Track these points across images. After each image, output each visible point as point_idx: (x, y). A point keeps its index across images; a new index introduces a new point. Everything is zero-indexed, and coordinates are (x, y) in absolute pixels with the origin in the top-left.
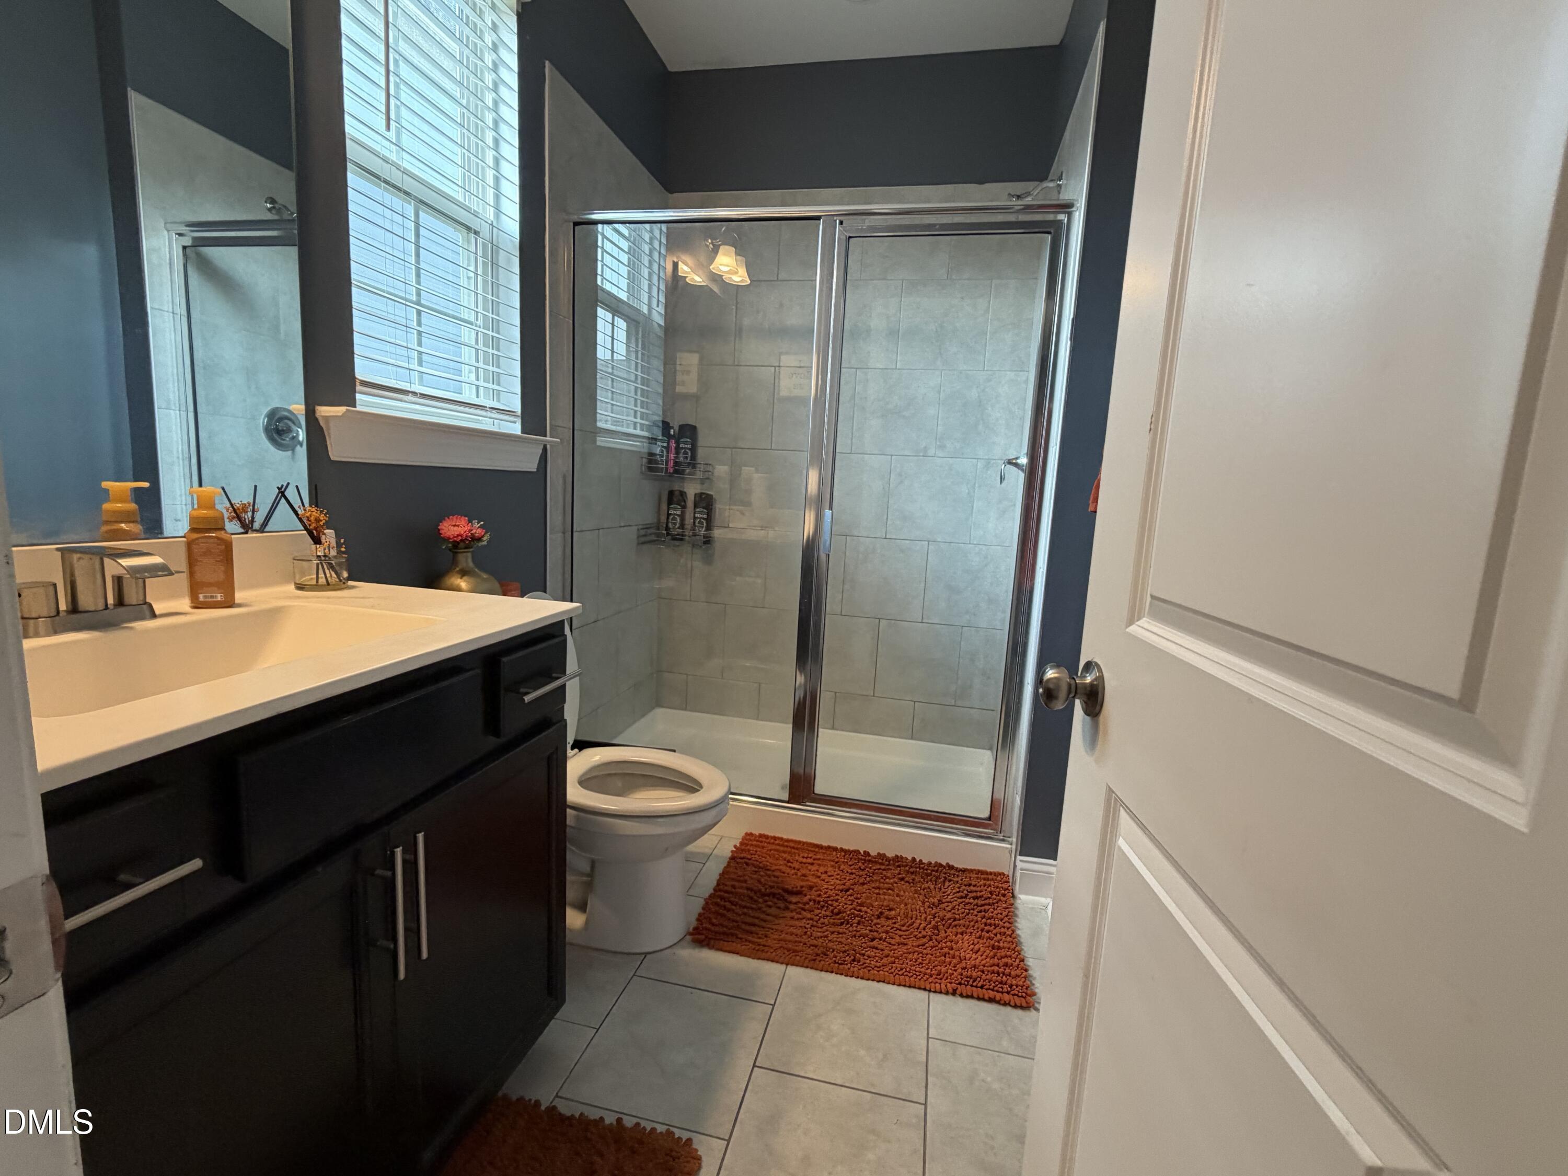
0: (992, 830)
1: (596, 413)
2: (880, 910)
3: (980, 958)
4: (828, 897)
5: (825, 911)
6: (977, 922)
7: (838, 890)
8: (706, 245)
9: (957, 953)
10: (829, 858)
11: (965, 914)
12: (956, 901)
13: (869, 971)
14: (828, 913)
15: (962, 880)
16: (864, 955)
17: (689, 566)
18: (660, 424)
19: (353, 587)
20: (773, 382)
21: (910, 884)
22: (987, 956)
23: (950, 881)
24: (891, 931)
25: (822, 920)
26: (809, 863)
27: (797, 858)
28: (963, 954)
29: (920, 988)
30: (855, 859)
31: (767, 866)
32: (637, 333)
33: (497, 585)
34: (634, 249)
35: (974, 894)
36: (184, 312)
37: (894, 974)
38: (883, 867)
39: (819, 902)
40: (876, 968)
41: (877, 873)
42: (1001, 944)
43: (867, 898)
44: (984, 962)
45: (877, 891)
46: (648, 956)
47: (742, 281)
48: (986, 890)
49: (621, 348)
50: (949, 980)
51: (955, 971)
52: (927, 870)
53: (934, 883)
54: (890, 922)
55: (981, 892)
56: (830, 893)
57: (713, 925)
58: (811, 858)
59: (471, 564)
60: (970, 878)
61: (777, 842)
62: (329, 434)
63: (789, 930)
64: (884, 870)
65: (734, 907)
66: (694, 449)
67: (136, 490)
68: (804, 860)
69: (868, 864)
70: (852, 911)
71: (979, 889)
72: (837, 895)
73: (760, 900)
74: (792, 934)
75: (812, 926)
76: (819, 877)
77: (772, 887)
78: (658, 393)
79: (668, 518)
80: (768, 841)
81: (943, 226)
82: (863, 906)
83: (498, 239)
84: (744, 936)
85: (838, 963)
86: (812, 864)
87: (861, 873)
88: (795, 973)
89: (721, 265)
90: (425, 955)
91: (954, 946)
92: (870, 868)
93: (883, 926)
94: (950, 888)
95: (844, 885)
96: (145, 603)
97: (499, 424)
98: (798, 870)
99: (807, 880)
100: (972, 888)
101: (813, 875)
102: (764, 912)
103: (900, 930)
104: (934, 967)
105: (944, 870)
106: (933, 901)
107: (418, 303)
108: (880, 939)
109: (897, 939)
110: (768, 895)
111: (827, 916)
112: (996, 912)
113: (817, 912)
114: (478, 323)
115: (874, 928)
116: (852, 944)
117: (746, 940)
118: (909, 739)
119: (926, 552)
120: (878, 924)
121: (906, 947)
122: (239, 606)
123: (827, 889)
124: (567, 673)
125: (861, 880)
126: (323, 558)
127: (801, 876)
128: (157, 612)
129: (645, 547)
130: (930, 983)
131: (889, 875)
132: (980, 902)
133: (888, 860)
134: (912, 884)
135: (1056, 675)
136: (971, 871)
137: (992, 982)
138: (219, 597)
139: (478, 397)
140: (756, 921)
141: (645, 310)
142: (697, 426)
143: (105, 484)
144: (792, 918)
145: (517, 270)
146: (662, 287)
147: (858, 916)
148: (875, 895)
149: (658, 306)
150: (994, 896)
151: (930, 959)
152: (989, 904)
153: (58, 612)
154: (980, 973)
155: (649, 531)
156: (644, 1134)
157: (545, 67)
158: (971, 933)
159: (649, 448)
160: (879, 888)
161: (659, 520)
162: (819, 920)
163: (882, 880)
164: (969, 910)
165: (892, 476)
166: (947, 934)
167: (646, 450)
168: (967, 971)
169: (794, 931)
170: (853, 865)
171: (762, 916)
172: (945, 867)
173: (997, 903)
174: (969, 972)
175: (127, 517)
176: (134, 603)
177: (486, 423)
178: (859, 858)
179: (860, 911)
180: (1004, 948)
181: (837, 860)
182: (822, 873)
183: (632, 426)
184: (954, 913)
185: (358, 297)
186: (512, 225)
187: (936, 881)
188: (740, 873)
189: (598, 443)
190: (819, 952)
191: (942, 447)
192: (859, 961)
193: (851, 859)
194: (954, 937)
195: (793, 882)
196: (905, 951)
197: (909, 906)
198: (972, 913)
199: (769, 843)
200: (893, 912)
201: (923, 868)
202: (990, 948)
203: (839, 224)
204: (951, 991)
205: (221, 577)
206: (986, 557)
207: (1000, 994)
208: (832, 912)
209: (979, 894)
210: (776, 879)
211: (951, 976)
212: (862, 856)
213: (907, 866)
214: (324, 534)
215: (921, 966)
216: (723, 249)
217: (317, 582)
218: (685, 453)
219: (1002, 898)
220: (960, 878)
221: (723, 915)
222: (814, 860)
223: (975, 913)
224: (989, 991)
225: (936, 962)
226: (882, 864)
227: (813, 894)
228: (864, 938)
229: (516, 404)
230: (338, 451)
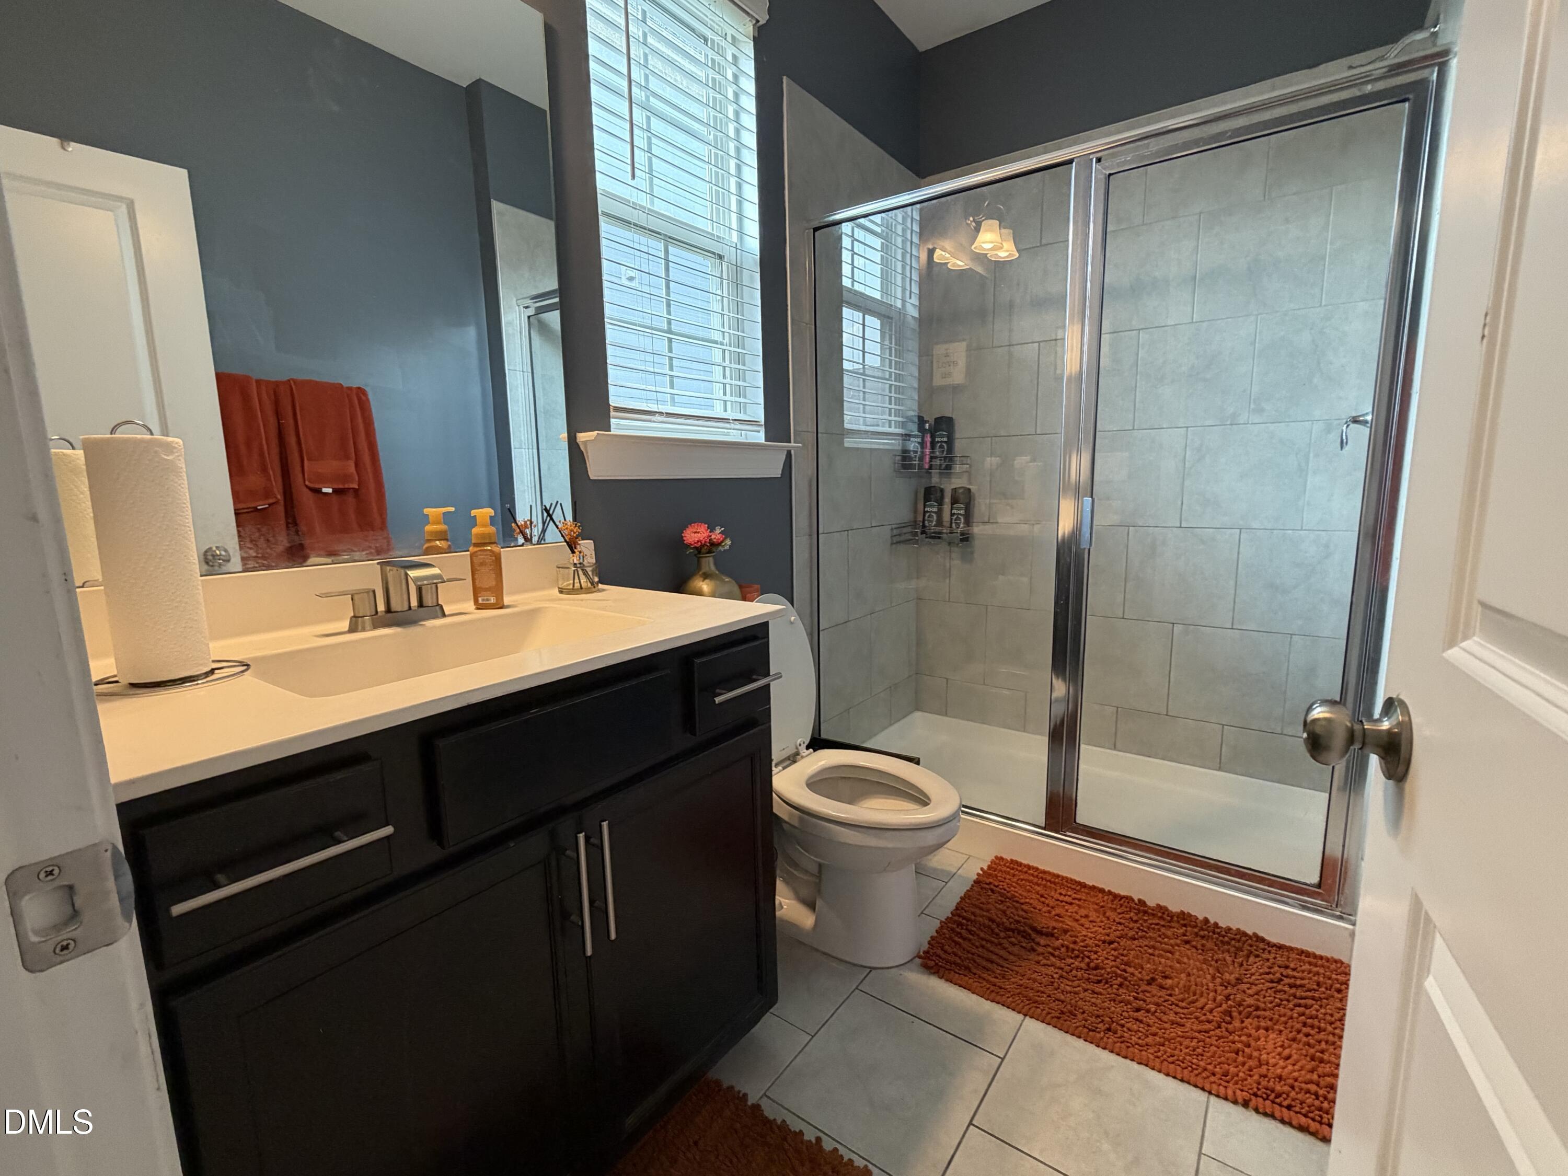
0: (1322, 901)
1: (843, 414)
2: (1151, 975)
3: (1290, 1067)
4: (1086, 947)
5: (1080, 962)
6: (1291, 1018)
7: (1099, 940)
8: (967, 224)
9: (1256, 1054)
10: (1092, 900)
11: (1274, 1004)
12: (1263, 984)
13: (1128, 1047)
14: (1083, 965)
15: (1275, 958)
16: (1123, 1026)
17: (948, 565)
18: (916, 420)
19: (603, 590)
20: (1037, 359)
21: (1197, 949)
22: (1302, 1069)
23: (1257, 956)
24: (1164, 1004)
25: (1074, 972)
26: (1066, 903)
27: (1053, 893)
28: (1264, 1057)
29: (1196, 1086)
30: (1126, 907)
31: (1016, 897)
32: (891, 330)
33: (736, 589)
34: (887, 245)
35: (1292, 981)
36: (530, 370)
37: (1162, 1058)
38: (1162, 923)
39: (1073, 950)
40: (1137, 1046)
41: (1154, 929)
42: (1326, 1057)
43: (1137, 957)
44: (1296, 1074)
45: (1150, 951)
46: (874, 972)
47: (1010, 255)
48: (1310, 979)
49: (874, 347)
50: (1239, 1086)
51: (1250, 1076)
52: (1224, 936)
53: (1233, 954)
54: (1163, 993)
55: (1302, 979)
56: (1089, 942)
57: (946, 952)
58: (1070, 896)
59: (713, 567)
60: (1289, 958)
61: (1031, 872)
62: (588, 457)
63: (1033, 976)
64: (1163, 926)
65: (971, 937)
66: (950, 443)
67: (445, 514)
68: (1062, 898)
69: (1144, 915)
70: (1114, 969)
71: (1299, 975)
72: (1097, 945)
73: (1002, 935)
74: (1035, 981)
75: (1061, 976)
76: (1077, 920)
77: (1018, 922)
78: (915, 388)
79: (924, 516)
80: (1019, 868)
81: (1237, 132)
82: (1130, 967)
83: (741, 259)
84: (978, 972)
85: (1087, 1028)
86: (1071, 904)
87: (1132, 925)
88: (1034, 1029)
89: (983, 243)
90: (613, 936)
91: (1253, 1043)
92: (1146, 921)
93: (1153, 996)
94: (1256, 966)
95: (1108, 935)
96: (438, 605)
97: (746, 435)
98: (1053, 908)
99: (1062, 922)
100: (1290, 972)
101: (1070, 917)
102: (1005, 949)
103: (1177, 1005)
104: (1220, 1063)
105: (1250, 941)
106: (1228, 978)
107: (670, 331)
108: (1148, 1011)
109: (1172, 1017)
110: (1013, 931)
111: (1081, 969)
112: (1323, 1011)
113: (1070, 961)
114: (725, 342)
115: (1141, 996)
116: (1109, 1009)
117: (980, 977)
118: (1216, 770)
119: (1237, 541)
120: (1149, 992)
121: (1182, 1029)
122: (508, 607)
123: (1085, 936)
124: (771, 674)
125: (1131, 933)
126: (578, 565)
127: (1055, 915)
128: (447, 613)
129: (902, 547)
130: (1211, 1083)
131: (1169, 933)
132: (1299, 993)
133: (1171, 915)
134: (1200, 951)
135: (1327, 715)
136: (1291, 949)
137: (1304, 1105)
138: (493, 600)
139: (725, 410)
140: (994, 957)
141: (899, 304)
142: (954, 417)
143: (426, 511)
144: (1038, 962)
145: (758, 285)
146: (915, 277)
147: (1120, 976)
148: (1148, 955)
149: (910, 298)
150: (1323, 989)
151: (1215, 1053)
152: (1313, 998)
153: (377, 612)
154: (1286, 1088)
155: (905, 530)
156: (841, 1163)
157: (782, 82)
158: (1281, 1031)
159: (903, 445)
160: (1153, 947)
161: (915, 517)
162: (1071, 971)
163: (1159, 939)
164: (1281, 1000)
165: (1188, 453)
166: (1244, 1025)
167: (900, 448)
168: (1268, 1082)
169: (1038, 977)
170: (1123, 913)
171: (1002, 953)
172: (1250, 938)
173: (1327, 999)
174: (1271, 1083)
175: (442, 536)
176: (430, 605)
177: (734, 435)
178: (1130, 908)
179: (1125, 971)
180: (1329, 1062)
181: (1102, 904)
182: (1081, 917)
183: (887, 425)
184: (1258, 1000)
185: (611, 334)
186: (753, 245)
187: (1236, 954)
188: (983, 900)
189: (846, 445)
190: (1065, 1010)
191: (1261, 411)
192: (1115, 1033)
193: (1121, 906)
194: (1254, 1031)
195: (1043, 922)
196: (1180, 1033)
197: (1192, 978)
198: (1285, 1005)
199: (1020, 871)
200: (1169, 982)
201: (1219, 934)
202: (1308, 1059)
203: (1096, 162)
204: (1240, 1100)
205: (493, 583)
206: (1327, 546)
207: (1317, 1125)
208: (1088, 964)
209: (1298, 982)
210: (1024, 913)
211: (1242, 1081)
212: (1136, 904)
213: (1195, 926)
214: (579, 544)
215: (1200, 1058)
216: (986, 224)
217: (574, 586)
218: (941, 447)
219: (1336, 995)
220: (1273, 955)
221: (956, 943)
222: (1074, 899)
223: (1291, 1006)
224: (1299, 1115)
225: (1223, 1058)
226: (1161, 918)
227: (1067, 940)
228: (1126, 1005)
229: (759, 414)
230: (597, 470)
